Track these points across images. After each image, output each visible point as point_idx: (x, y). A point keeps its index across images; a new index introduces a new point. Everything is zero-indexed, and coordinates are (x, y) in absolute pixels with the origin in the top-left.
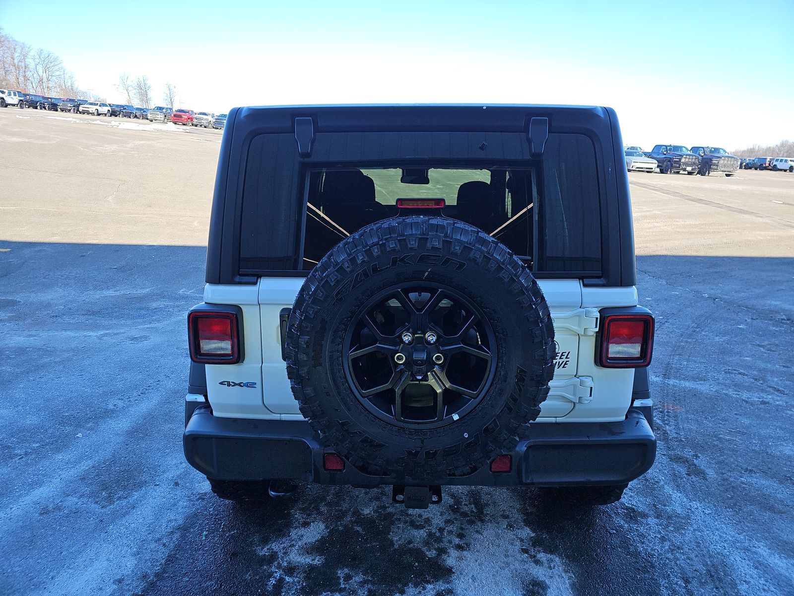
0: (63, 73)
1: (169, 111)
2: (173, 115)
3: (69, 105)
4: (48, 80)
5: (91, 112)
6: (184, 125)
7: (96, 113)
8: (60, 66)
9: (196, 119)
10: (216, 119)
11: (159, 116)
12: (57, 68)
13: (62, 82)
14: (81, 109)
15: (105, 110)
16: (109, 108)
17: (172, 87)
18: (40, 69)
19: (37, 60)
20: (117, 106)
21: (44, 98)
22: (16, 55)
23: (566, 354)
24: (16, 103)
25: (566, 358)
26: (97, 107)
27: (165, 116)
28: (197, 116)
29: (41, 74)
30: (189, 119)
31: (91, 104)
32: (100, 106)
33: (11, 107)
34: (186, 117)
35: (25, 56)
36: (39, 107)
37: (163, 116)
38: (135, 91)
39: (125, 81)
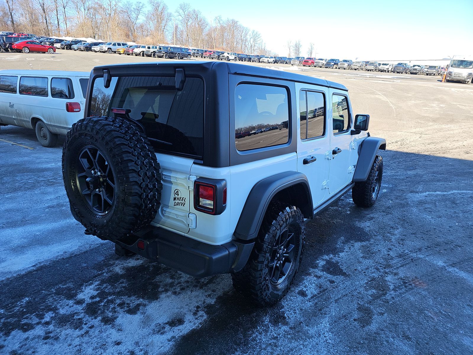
0: (261, 42)
1: (302, 59)
2: (304, 61)
3: (256, 58)
4: (254, 46)
5: (265, 61)
6: (309, 66)
7: (267, 62)
8: (260, 38)
9: (316, 63)
10: (327, 62)
11: (296, 62)
12: (259, 39)
13: (261, 46)
14: (261, 60)
15: (271, 60)
16: (274, 59)
17: (313, 45)
18: (252, 40)
19: (251, 36)
20: (279, 58)
21: (247, 55)
22: (243, 34)
23: (184, 199)
24: (233, 59)
25: (184, 201)
26: (268, 59)
27: (300, 62)
28: (317, 61)
29: (252, 43)
30: (312, 63)
31: (266, 57)
32: (270, 58)
33: (231, 60)
34: (311, 62)
35: (246, 34)
36: (243, 60)
37: (298, 62)
38: (293, 48)
39: (289, 44)
